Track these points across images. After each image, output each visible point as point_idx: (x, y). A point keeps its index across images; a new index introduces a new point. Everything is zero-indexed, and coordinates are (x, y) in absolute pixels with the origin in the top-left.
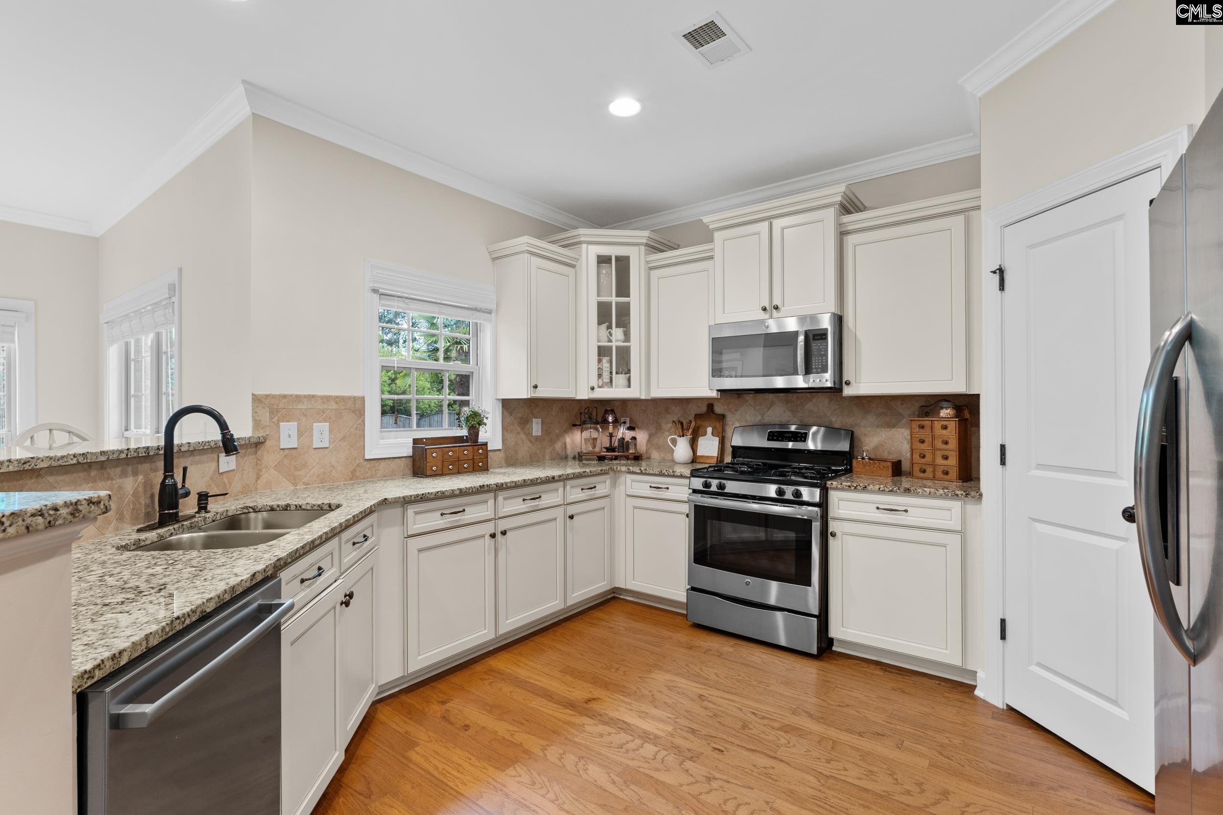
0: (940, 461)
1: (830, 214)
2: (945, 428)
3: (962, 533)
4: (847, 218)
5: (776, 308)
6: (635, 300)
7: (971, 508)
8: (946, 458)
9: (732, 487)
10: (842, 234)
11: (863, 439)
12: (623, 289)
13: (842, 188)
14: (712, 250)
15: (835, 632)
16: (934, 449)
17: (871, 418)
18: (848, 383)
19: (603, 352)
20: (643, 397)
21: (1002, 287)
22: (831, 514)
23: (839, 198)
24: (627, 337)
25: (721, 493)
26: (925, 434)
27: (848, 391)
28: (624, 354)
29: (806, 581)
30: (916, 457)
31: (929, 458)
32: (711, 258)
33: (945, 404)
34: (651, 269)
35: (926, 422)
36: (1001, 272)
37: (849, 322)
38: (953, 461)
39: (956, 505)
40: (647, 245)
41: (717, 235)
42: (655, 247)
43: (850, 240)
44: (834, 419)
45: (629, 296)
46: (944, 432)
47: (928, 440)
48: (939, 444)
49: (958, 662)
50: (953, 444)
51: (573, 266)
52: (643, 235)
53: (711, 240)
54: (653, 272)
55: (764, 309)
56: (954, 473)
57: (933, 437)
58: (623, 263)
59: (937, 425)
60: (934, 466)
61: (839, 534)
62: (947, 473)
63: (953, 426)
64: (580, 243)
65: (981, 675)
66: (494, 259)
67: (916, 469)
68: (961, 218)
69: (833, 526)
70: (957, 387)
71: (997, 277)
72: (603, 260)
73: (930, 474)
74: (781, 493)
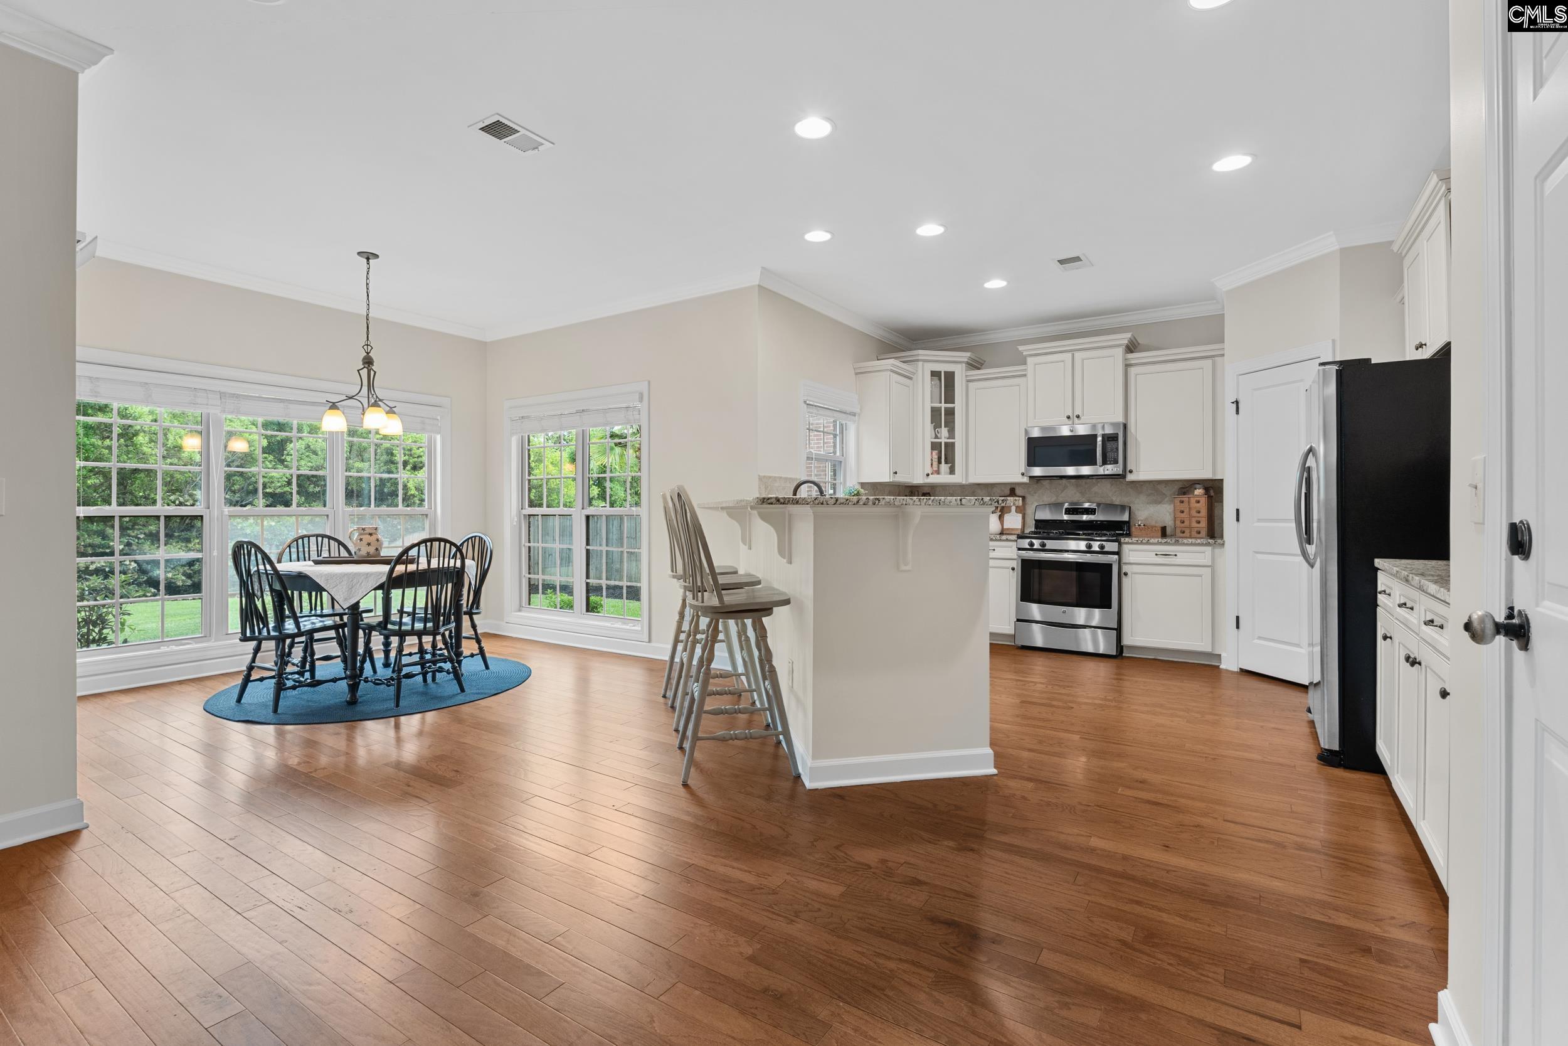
0: (1194, 524)
1: (1119, 352)
2: (1198, 502)
3: (1212, 567)
4: (1130, 356)
5: (1078, 417)
6: (958, 405)
7: (1217, 551)
8: (1199, 522)
9: (1050, 544)
10: (1127, 366)
11: (1136, 513)
12: (950, 397)
13: (1129, 335)
14: (1025, 370)
15: (1127, 641)
16: (1191, 517)
17: (1143, 498)
18: (1131, 472)
19: (935, 446)
20: (964, 482)
21: (1237, 412)
22: (1124, 560)
23: (1126, 342)
24: (952, 433)
25: (1043, 549)
26: (1184, 507)
27: (1130, 477)
28: (950, 447)
29: (1109, 607)
30: (1178, 523)
31: (1187, 523)
32: (1025, 375)
33: (1198, 486)
34: (968, 381)
35: (1185, 498)
36: (1237, 402)
37: (1132, 428)
38: (1204, 524)
39: (1208, 549)
40: (967, 363)
41: (1029, 360)
42: (975, 365)
43: (1133, 371)
44: (1114, 499)
45: (954, 403)
46: (1198, 505)
47: (1186, 511)
48: (1194, 513)
49: (1209, 649)
50: (1204, 512)
51: (910, 378)
52: (965, 356)
53: (1025, 363)
54: (971, 384)
55: (1069, 417)
56: (1204, 532)
57: (1190, 509)
58: (950, 377)
59: (1193, 500)
60: (1190, 528)
61: (1129, 574)
62: (1199, 533)
63: (1204, 501)
64: (918, 360)
65: (1223, 655)
66: (857, 374)
67: (1178, 531)
68: (1209, 362)
69: (1125, 569)
70: (1206, 474)
71: (1234, 405)
72: (935, 374)
73: (1187, 534)
74: (1089, 546)
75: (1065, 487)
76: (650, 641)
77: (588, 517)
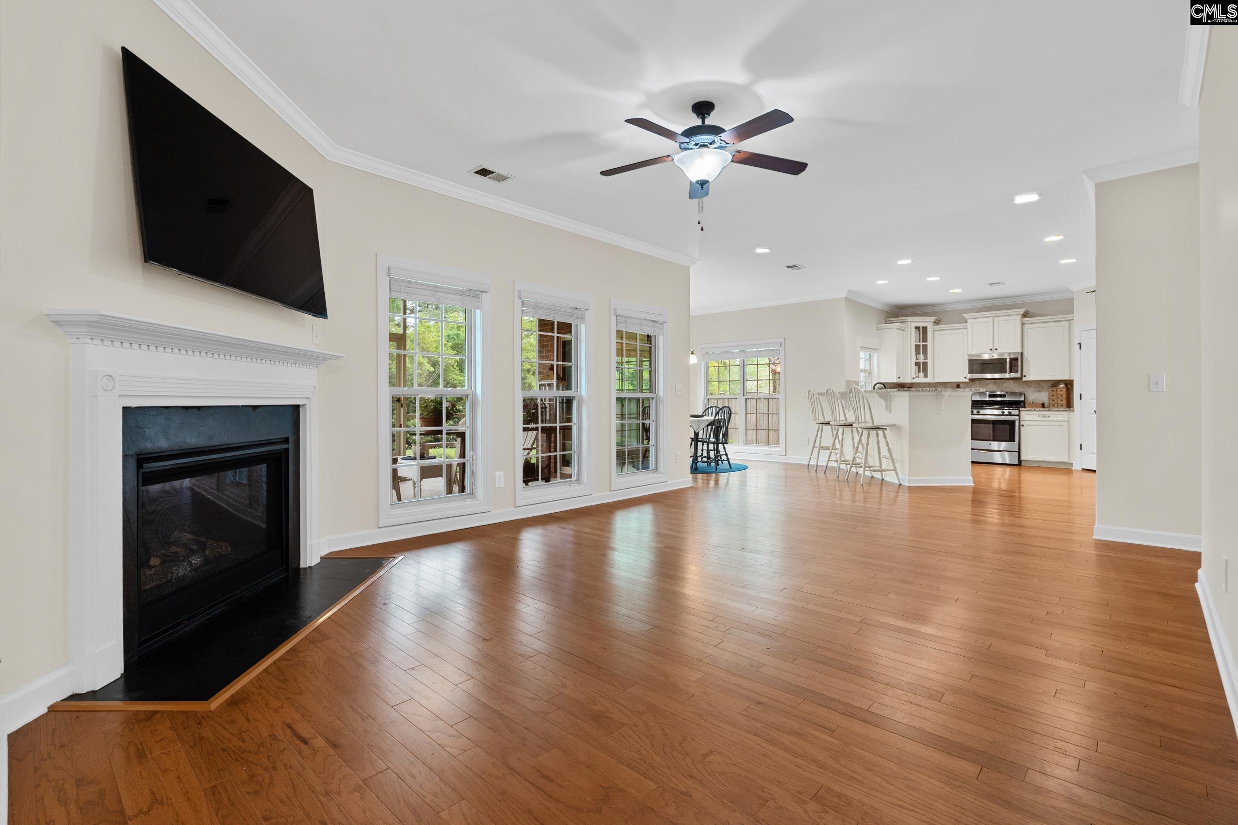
0: (1060, 402)
1: (1019, 317)
2: (1062, 391)
3: (1068, 422)
4: (1024, 319)
5: (996, 349)
6: (929, 343)
7: (1071, 414)
8: (1062, 401)
9: (982, 411)
10: (1023, 324)
11: (1028, 396)
12: (925, 340)
13: (1024, 310)
14: (967, 326)
15: (1022, 458)
16: (1058, 398)
17: (1032, 389)
18: (1025, 376)
19: (917, 364)
20: (932, 382)
21: (1080, 348)
22: (1021, 419)
23: (1022, 313)
24: (926, 357)
25: (978, 414)
26: (1054, 393)
27: (1024, 379)
28: (925, 364)
29: (1014, 441)
30: (1051, 401)
31: (1056, 401)
32: (967, 328)
33: (1061, 383)
34: (934, 331)
35: (1055, 389)
36: (1080, 344)
37: (1025, 355)
38: (1064, 402)
39: (1066, 413)
40: (934, 322)
41: (969, 321)
42: (937, 323)
43: (1026, 327)
44: (1016, 389)
45: (927, 342)
46: (1061, 392)
47: (1055, 395)
48: (1059, 396)
49: (1066, 460)
50: (1065, 396)
51: (904, 330)
52: (933, 318)
53: (966, 322)
54: (936, 332)
55: (991, 350)
56: (1065, 405)
57: (1057, 394)
58: (925, 329)
59: (1059, 390)
60: (1058, 404)
61: (1025, 426)
62: (1062, 406)
63: (1064, 390)
64: (908, 322)
65: (1074, 463)
66: (877, 330)
67: (1051, 405)
68: (1067, 323)
69: (1022, 423)
70: (1066, 378)
71: (1079, 345)
72: (917, 328)
73: (1056, 406)
74: (1003, 412)
75: (988, 384)
76: (786, 455)
77: (746, 399)
